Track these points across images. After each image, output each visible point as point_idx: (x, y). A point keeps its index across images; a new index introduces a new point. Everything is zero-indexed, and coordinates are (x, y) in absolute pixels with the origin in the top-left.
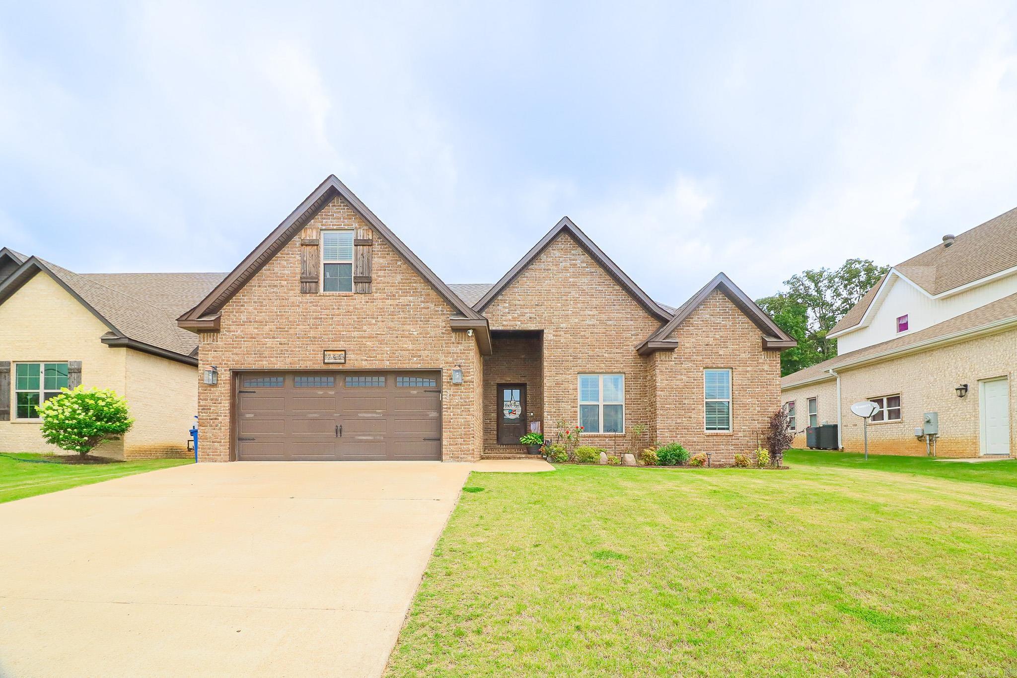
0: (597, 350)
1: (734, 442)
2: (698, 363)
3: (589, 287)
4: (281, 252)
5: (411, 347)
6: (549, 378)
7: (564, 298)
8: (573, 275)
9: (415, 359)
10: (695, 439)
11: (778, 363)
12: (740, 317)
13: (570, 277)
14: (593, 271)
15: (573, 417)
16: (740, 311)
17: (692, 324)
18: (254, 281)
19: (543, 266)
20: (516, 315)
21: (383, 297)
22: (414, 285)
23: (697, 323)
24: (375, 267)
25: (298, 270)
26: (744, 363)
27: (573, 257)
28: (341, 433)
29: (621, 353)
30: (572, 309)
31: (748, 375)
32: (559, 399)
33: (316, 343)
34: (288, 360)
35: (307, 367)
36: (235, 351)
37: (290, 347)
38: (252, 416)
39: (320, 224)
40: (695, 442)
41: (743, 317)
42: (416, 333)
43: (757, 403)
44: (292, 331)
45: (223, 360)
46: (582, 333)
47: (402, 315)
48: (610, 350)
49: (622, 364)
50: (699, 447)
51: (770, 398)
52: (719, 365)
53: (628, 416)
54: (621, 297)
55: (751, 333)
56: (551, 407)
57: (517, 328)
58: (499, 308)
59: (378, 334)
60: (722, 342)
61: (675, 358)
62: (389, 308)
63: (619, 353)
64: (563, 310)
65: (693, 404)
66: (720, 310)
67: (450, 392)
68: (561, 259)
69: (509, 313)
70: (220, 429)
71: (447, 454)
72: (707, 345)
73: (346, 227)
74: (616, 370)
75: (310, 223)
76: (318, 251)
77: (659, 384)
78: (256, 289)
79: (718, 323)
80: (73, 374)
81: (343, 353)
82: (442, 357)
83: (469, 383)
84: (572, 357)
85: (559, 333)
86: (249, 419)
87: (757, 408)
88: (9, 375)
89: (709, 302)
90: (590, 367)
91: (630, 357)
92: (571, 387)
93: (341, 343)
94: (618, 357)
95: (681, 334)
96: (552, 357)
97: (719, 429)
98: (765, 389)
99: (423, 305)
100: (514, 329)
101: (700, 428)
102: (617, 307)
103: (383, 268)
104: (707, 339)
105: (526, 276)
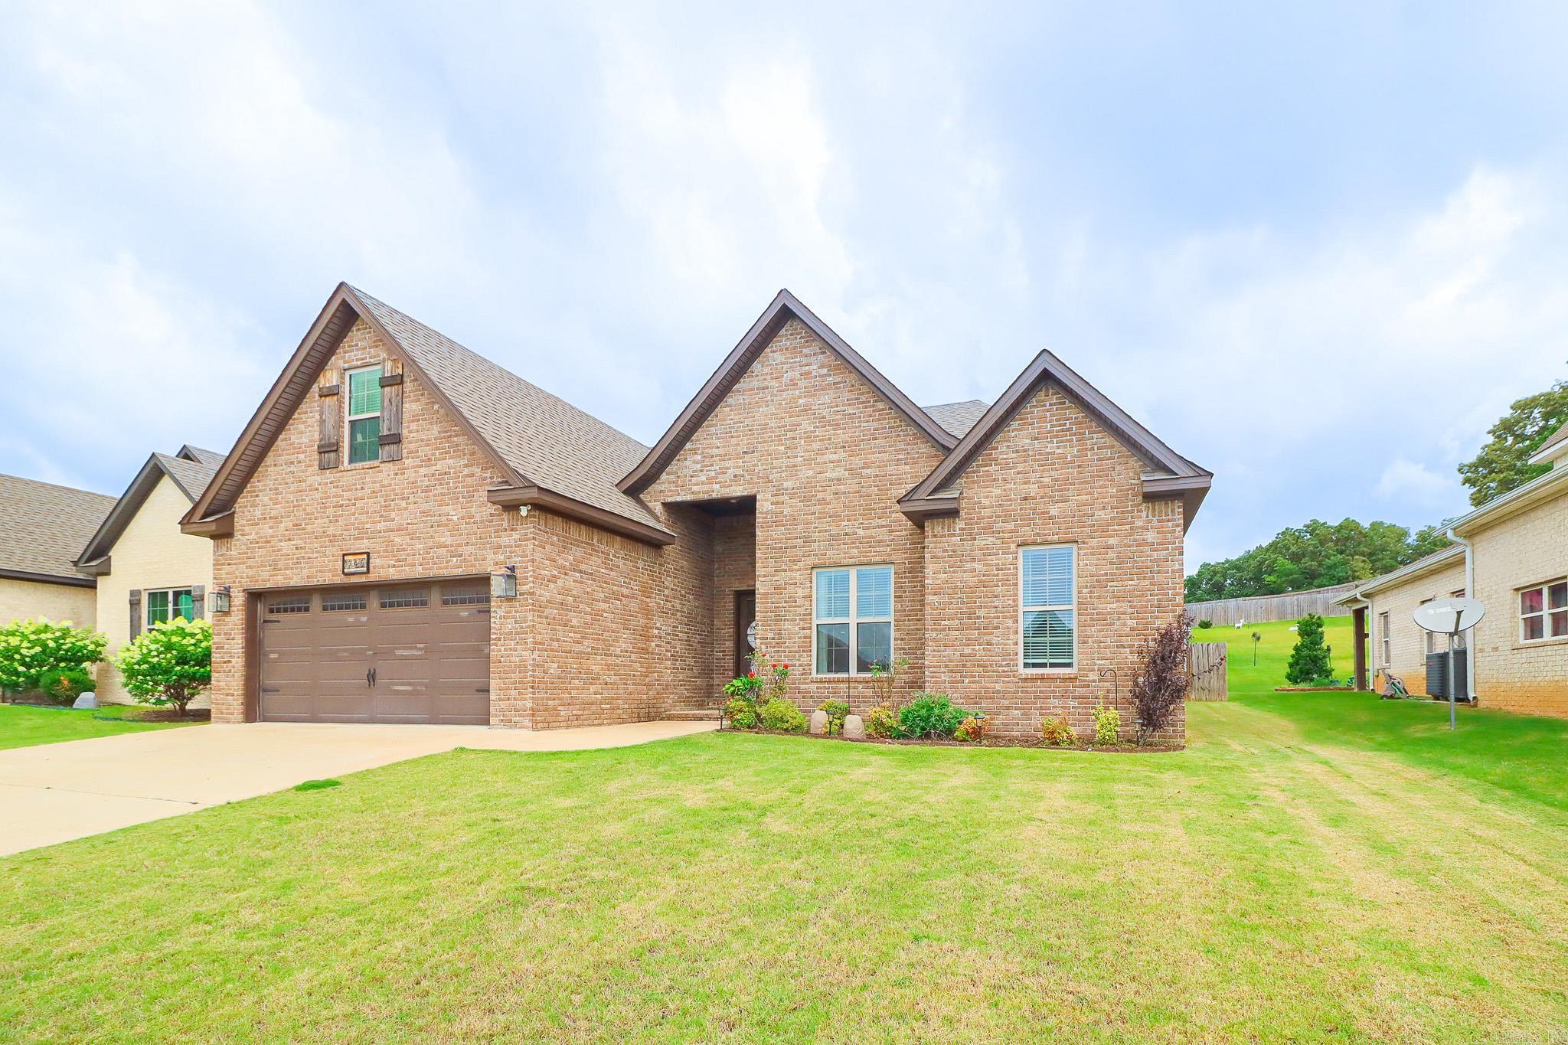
0: (845, 523)
1: (1079, 691)
2: (1006, 535)
3: (832, 410)
4: (298, 411)
5: (449, 541)
6: (763, 579)
7: (790, 434)
8: (805, 392)
9: (455, 559)
10: (998, 687)
11: (1178, 526)
12: (1095, 436)
13: (800, 397)
14: (838, 380)
15: (801, 647)
16: (1094, 424)
17: (996, 460)
18: (269, 459)
19: (755, 384)
20: (713, 474)
21: (415, 464)
22: (455, 439)
23: (1005, 456)
24: (406, 417)
25: (317, 436)
26: (1104, 530)
27: (805, 360)
28: (374, 681)
29: (887, 526)
30: (802, 454)
31: (1111, 555)
32: (779, 615)
33: (336, 543)
34: (305, 572)
35: (325, 580)
36: (250, 562)
37: (306, 553)
38: (276, 656)
39: (341, 361)
40: (998, 692)
41: (1100, 435)
42: (456, 517)
43: (1130, 610)
44: (309, 528)
45: (237, 577)
46: (820, 496)
47: (439, 490)
48: (866, 522)
49: (888, 546)
50: (1006, 702)
51: (1159, 600)
52: (1050, 538)
53: (899, 642)
54: (888, 423)
55: (1118, 468)
56: (766, 630)
57: (714, 496)
58: (687, 463)
59: (408, 524)
60: (1057, 490)
61: (961, 529)
62: (423, 481)
63: (883, 526)
64: (788, 457)
65: (995, 618)
66: (1052, 426)
67: (501, 612)
68: (785, 366)
69: (701, 471)
70: (233, 676)
71: (496, 716)
72: (1025, 499)
73: (372, 360)
74: (877, 559)
75: (330, 362)
76: (340, 403)
77: (930, 582)
78: (273, 469)
79: (1048, 453)
80: (196, 603)
81: (365, 556)
82: (490, 555)
83: (526, 596)
84: (802, 540)
85: (781, 499)
86: (275, 661)
87: (1129, 622)
88: (140, 608)
89: (1031, 413)
90: (832, 555)
91: (904, 533)
92: (800, 592)
93: (365, 541)
94: (882, 534)
95: (974, 482)
96: (770, 542)
97: (1053, 665)
98: (1147, 582)
99: (466, 471)
100: (710, 498)
101: (1008, 665)
102: (882, 442)
103: (415, 419)
104: (1026, 486)
105: (728, 404)
